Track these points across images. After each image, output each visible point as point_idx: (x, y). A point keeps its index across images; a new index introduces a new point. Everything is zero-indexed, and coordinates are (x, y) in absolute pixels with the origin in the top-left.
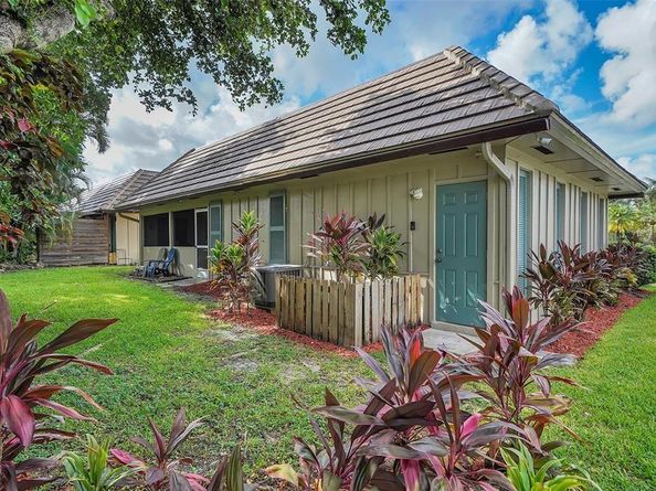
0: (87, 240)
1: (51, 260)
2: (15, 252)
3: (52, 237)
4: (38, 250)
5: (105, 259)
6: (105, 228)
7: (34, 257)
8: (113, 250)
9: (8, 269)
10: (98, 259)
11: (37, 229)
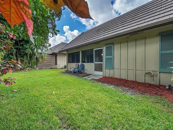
0: (50, 61)
1: (40, 67)
2: (31, 64)
3: (40, 60)
4: (37, 64)
5: (54, 67)
6: (54, 58)
7: (36, 66)
8: (56, 64)
9: (29, 70)
10: (53, 67)
11: (36, 58)
